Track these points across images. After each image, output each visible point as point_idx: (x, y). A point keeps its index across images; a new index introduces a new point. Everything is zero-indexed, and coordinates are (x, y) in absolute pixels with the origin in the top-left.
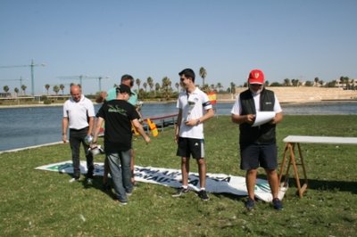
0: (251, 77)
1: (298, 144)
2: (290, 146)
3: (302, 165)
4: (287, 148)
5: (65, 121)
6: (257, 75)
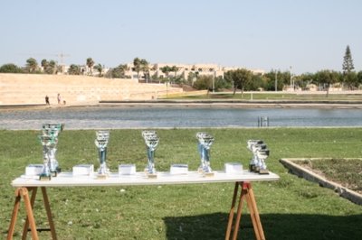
1: (44, 189)
2: (26, 193)
3: (52, 229)
4: (18, 198)
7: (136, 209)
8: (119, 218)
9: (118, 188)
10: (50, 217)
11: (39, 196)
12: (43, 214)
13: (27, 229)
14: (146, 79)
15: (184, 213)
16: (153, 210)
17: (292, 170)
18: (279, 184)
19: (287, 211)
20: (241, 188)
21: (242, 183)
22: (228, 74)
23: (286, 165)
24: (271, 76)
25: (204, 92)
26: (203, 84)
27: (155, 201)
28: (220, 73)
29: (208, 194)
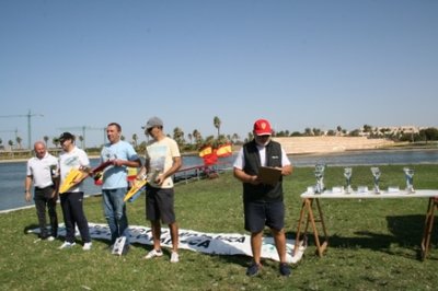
0: (257, 127)
1: (317, 199)
2: (309, 202)
3: (322, 221)
4: (304, 204)
5: (29, 179)
6: (264, 126)
7: (368, 211)
8: (358, 216)
9: (357, 199)
10: (321, 215)
11: (315, 202)
12: (317, 212)
13: (309, 220)
14: (373, 136)
15: (397, 214)
16: (378, 212)
20: (433, 201)
21: (433, 198)
22: (421, 131)
25: (407, 143)
26: (406, 138)
27: (380, 207)
28: (416, 131)
29: (411, 203)
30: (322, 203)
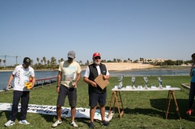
1: (119, 91)
2: (115, 92)
3: (121, 101)
4: (113, 94)
7: (142, 97)
8: (138, 99)
9: (137, 91)
10: (121, 99)
11: (118, 93)
12: (119, 97)
13: (115, 101)
14: (144, 63)
15: (155, 98)
16: (146, 97)
17: (184, 87)
18: (181, 91)
19: (183, 98)
20: (170, 92)
21: (171, 91)
22: (165, 61)
23: (183, 86)
24: (177, 61)
25: (159, 66)
26: (159, 64)
27: (147, 95)
28: (163, 61)
29: (161, 93)
30: (121, 93)
